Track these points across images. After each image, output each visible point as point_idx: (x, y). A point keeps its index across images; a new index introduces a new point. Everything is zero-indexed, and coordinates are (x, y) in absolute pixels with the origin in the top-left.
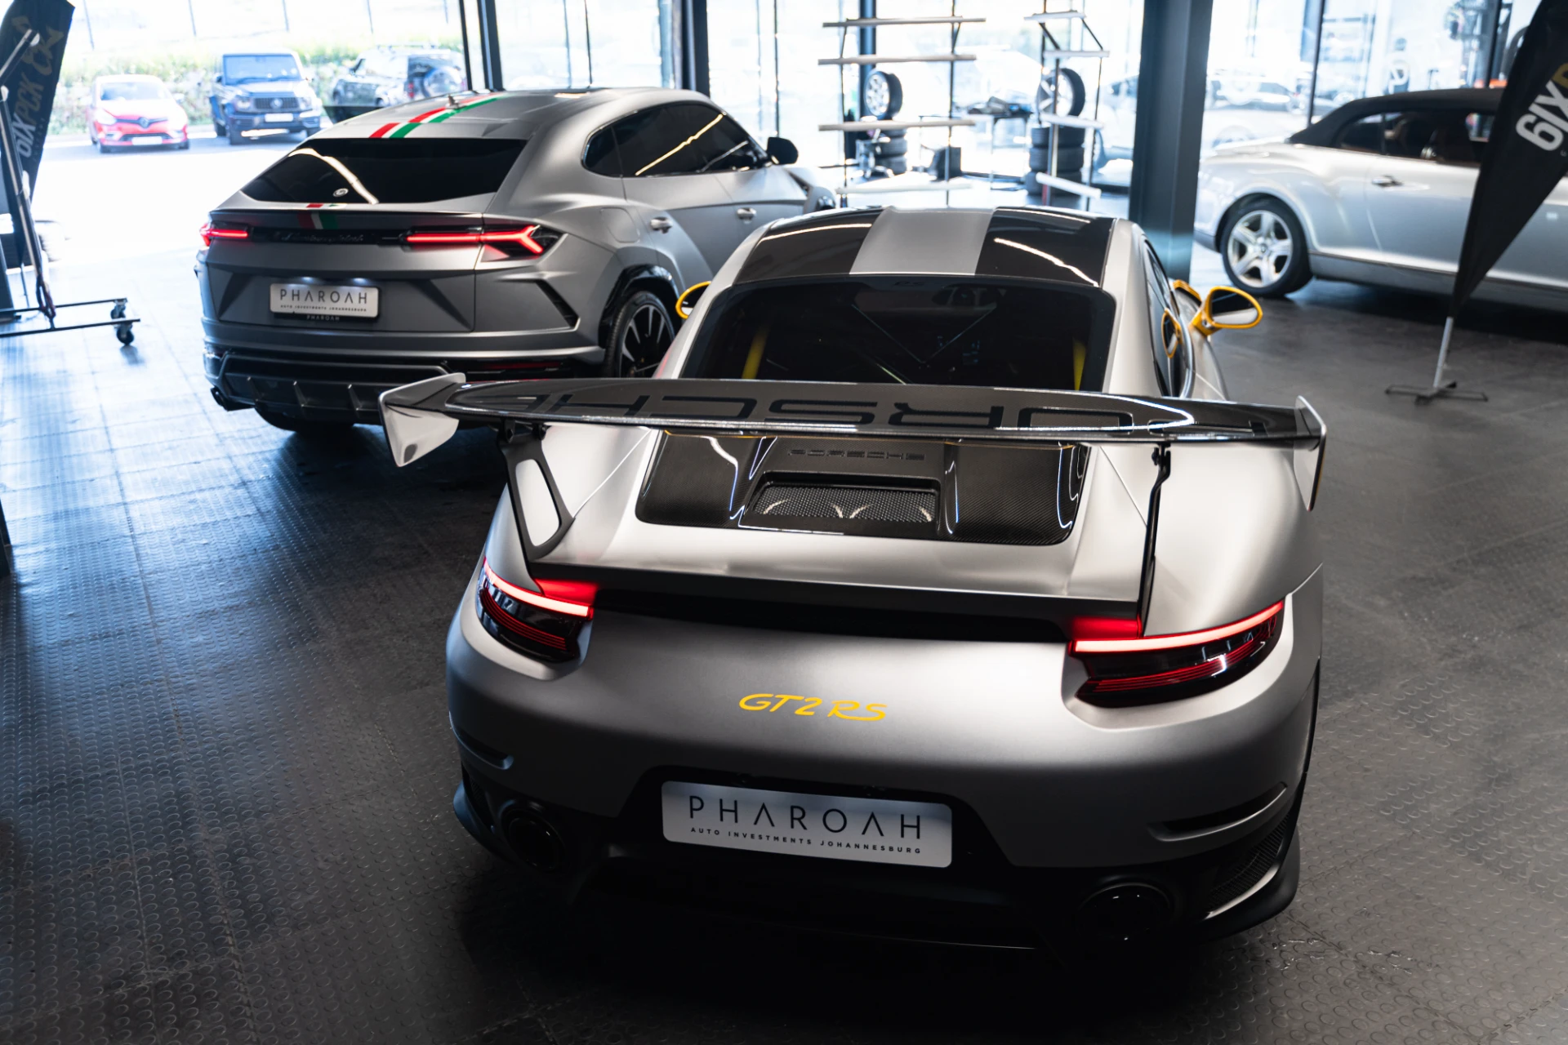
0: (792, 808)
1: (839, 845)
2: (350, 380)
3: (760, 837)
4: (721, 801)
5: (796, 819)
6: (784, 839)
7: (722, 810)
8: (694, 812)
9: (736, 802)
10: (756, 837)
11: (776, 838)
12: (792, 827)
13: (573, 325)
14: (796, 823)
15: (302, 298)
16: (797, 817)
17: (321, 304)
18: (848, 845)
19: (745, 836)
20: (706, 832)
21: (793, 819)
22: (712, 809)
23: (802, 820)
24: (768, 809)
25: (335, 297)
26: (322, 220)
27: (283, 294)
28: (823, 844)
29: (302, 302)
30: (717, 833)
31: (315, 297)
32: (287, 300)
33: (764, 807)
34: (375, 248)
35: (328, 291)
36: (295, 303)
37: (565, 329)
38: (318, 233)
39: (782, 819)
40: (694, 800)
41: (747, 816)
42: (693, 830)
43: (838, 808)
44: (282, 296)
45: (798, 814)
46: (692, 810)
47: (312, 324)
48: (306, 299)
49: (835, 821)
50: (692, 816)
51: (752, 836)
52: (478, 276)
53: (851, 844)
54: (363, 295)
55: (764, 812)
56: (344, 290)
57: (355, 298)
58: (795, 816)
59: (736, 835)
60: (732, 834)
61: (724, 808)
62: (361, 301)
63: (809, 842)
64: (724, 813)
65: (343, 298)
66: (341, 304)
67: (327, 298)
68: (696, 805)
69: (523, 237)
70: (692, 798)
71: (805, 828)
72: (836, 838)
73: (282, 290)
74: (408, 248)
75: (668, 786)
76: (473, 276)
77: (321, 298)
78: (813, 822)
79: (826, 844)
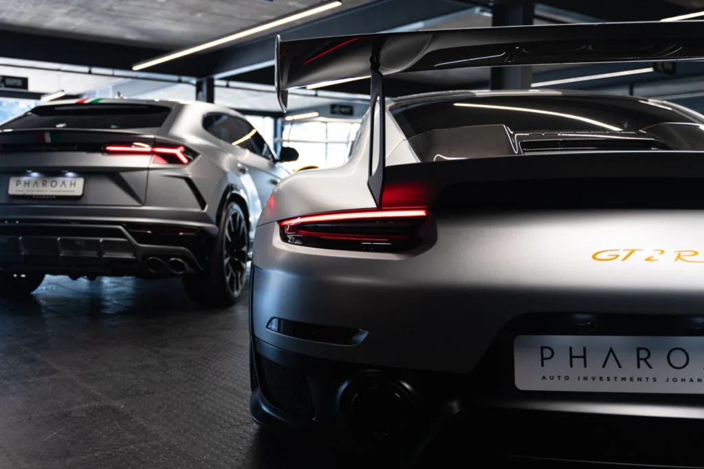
0: (638, 349)
1: (683, 380)
2: (59, 236)
3: (608, 379)
4: (571, 348)
5: (642, 359)
6: (631, 379)
7: (571, 357)
8: (545, 361)
9: (585, 349)
10: (605, 379)
11: (624, 379)
12: (639, 367)
13: (203, 208)
14: (642, 363)
15: (31, 185)
16: (643, 357)
17: (44, 188)
18: (691, 380)
19: (594, 380)
20: (556, 378)
21: (639, 359)
22: (562, 358)
23: (648, 360)
24: (616, 354)
25: (54, 184)
26: (51, 136)
27: (18, 183)
28: (668, 381)
29: (31, 188)
30: (567, 378)
31: (40, 184)
32: (21, 187)
33: (611, 351)
34: (84, 154)
35: (49, 180)
36: (27, 188)
37: (198, 210)
38: (48, 145)
39: (629, 361)
40: (545, 350)
41: (595, 361)
42: (544, 378)
43: (681, 347)
44: (17, 184)
45: (643, 354)
46: (543, 359)
47: (36, 202)
48: (34, 186)
49: (678, 359)
50: (543, 365)
51: (601, 379)
52: (151, 172)
53: (693, 379)
54: (73, 182)
55: (611, 355)
56: (60, 180)
57: (68, 184)
58: (641, 357)
59: (586, 378)
60: (582, 378)
61: (573, 355)
62: (72, 186)
63: (655, 380)
64: (574, 360)
65: (59, 184)
66: (58, 188)
67: (48, 184)
68: (546, 355)
69: (178, 152)
70: (542, 348)
71: (650, 367)
72: (679, 374)
73: (18, 181)
74: (106, 154)
75: (520, 340)
76: (146, 172)
77: (44, 184)
78: (659, 362)
79: (671, 380)
